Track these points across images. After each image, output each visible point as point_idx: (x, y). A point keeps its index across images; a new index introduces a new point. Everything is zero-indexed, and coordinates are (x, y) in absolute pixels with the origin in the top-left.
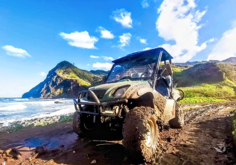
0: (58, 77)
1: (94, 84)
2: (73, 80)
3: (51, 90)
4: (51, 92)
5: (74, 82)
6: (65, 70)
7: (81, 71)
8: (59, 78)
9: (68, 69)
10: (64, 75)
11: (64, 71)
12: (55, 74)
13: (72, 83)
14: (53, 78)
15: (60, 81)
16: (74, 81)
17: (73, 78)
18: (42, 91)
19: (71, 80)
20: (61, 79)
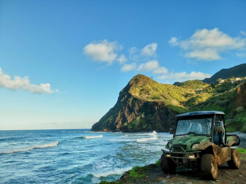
0: (135, 99)
1: (193, 107)
2: (157, 103)
3: (128, 119)
4: (129, 122)
5: (160, 106)
6: (141, 88)
7: (163, 87)
8: (136, 101)
9: (146, 86)
10: (141, 95)
11: (141, 90)
12: (130, 95)
13: (156, 107)
14: (129, 102)
15: (138, 104)
16: (160, 104)
17: (156, 100)
18: (117, 121)
19: (155, 102)
20: (139, 103)
